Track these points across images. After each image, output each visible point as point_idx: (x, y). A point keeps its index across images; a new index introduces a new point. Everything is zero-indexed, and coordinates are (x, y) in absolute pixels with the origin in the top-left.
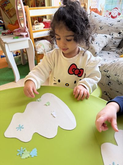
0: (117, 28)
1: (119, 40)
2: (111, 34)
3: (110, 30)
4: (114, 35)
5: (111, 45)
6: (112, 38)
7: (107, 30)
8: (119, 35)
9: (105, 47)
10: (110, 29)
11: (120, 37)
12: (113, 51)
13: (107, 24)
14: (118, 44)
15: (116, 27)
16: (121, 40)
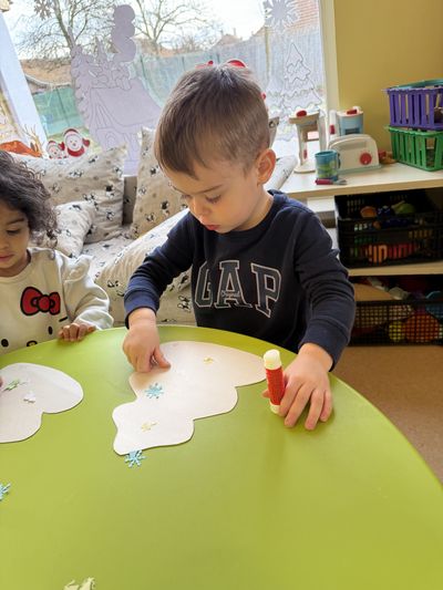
0: (95, 178)
1: (118, 206)
2: (89, 197)
3: (80, 188)
4: (96, 197)
5: (102, 225)
6: (96, 204)
7: (71, 189)
8: (108, 193)
9: (90, 232)
10: (79, 184)
11: (115, 198)
12: (117, 237)
13: (66, 174)
14: (119, 215)
15: (91, 176)
16: (121, 203)
